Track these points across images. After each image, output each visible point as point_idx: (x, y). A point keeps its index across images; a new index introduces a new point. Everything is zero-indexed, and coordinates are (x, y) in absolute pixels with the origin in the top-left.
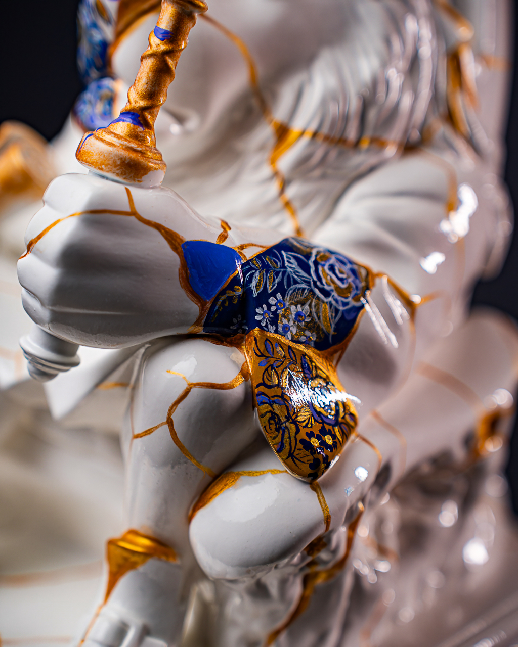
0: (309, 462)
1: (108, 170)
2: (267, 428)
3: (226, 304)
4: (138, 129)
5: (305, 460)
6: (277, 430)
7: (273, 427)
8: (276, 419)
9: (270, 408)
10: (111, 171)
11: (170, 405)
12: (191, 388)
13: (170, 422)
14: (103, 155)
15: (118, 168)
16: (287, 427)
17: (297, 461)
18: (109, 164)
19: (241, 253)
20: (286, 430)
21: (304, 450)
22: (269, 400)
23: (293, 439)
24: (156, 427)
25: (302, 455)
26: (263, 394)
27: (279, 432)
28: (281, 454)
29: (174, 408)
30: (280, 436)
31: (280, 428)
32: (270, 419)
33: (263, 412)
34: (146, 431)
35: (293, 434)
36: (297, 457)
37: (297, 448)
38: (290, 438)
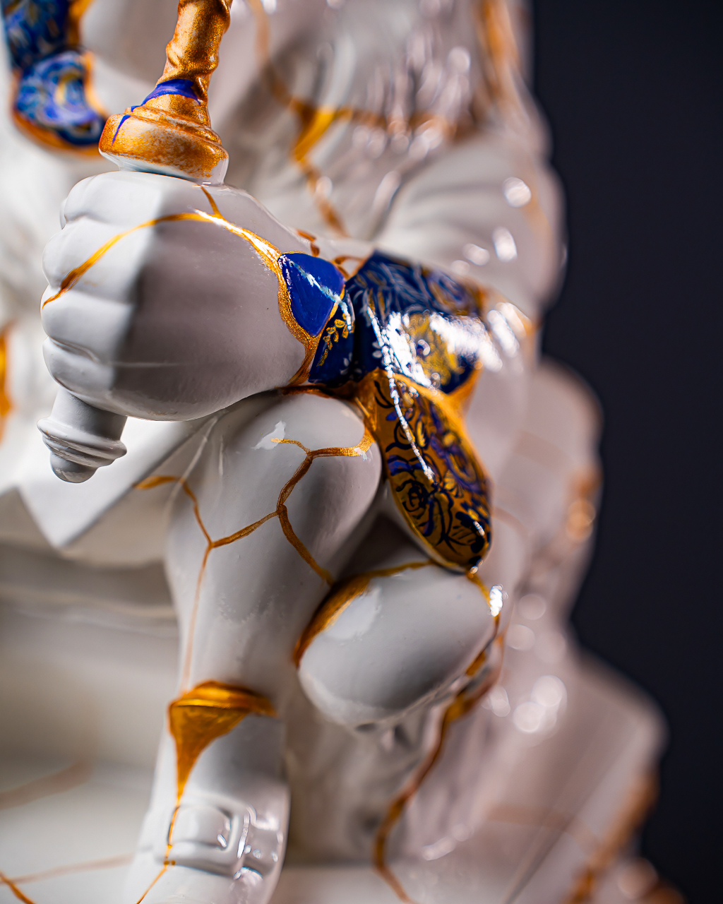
0: (471, 543)
1: (167, 161)
2: (408, 504)
3: (336, 340)
4: (193, 102)
5: (464, 540)
6: (422, 505)
7: (416, 502)
8: (420, 491)
9: (409, 477)
10: (172, 162)
11: (283, 486)
12: (312, 459)
13: (282, 512)
14: (158, 141)
15: (182, 157)
16: (436, 500)
17: (453, 544)
18: (168, 153)
19: (341, 269)
20: (436, 504)
21: (463, 528)
22: (407, 465)
23: (446, 515)
24: (259, 523)
25: (460, 534)
26: (398, 458)
27: (425, 508)
28: (429, 537)
29: (288, 490)
30: (427, 512)
31: (426, 501)
32: (411, 491)
33: (400, 483)
34: (241, 532)
35: (445, 508)
36: (454, 538)
37: (453, 525)
38: (441, 512)
